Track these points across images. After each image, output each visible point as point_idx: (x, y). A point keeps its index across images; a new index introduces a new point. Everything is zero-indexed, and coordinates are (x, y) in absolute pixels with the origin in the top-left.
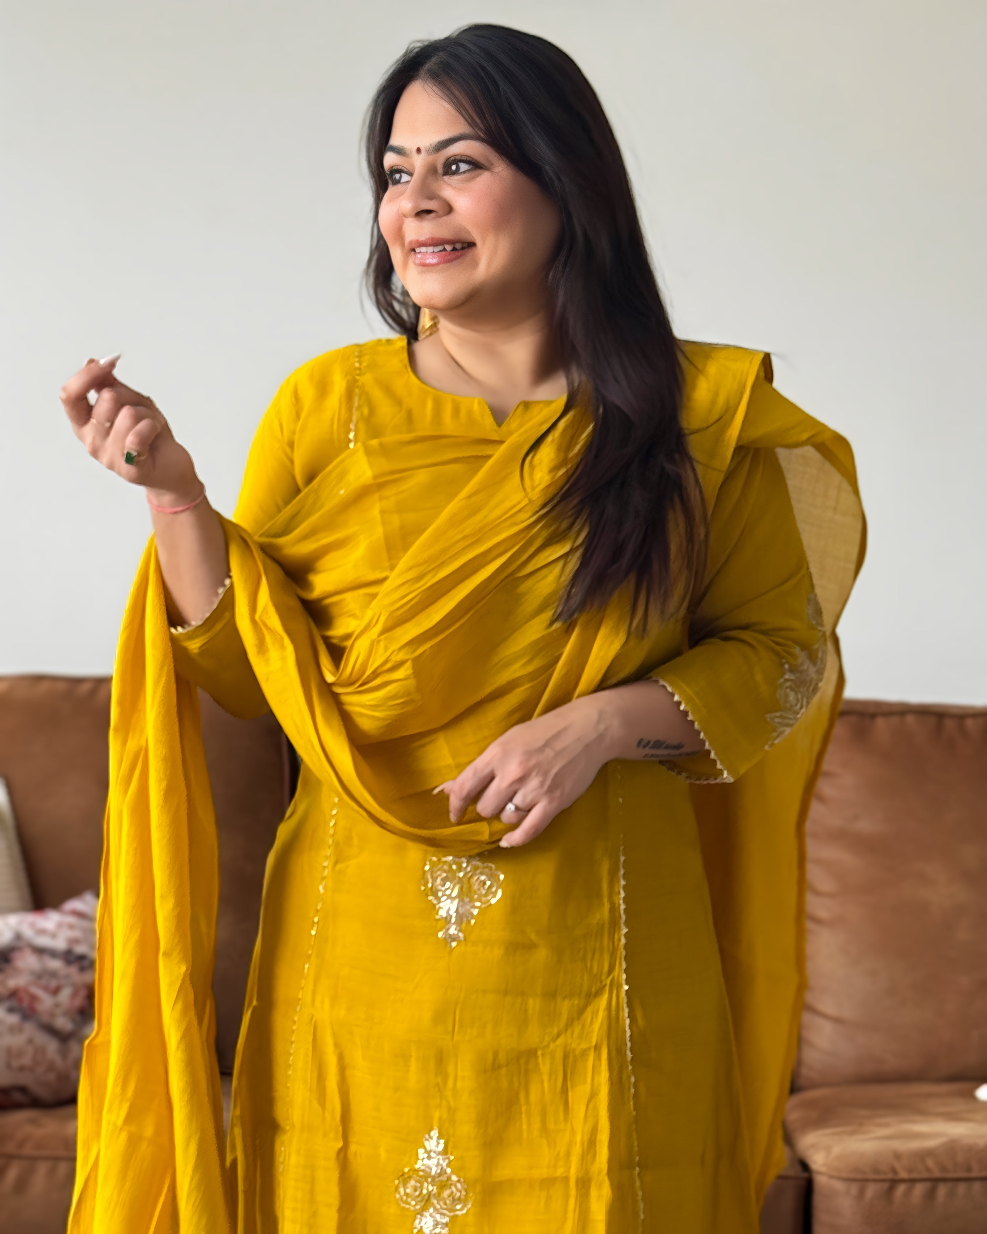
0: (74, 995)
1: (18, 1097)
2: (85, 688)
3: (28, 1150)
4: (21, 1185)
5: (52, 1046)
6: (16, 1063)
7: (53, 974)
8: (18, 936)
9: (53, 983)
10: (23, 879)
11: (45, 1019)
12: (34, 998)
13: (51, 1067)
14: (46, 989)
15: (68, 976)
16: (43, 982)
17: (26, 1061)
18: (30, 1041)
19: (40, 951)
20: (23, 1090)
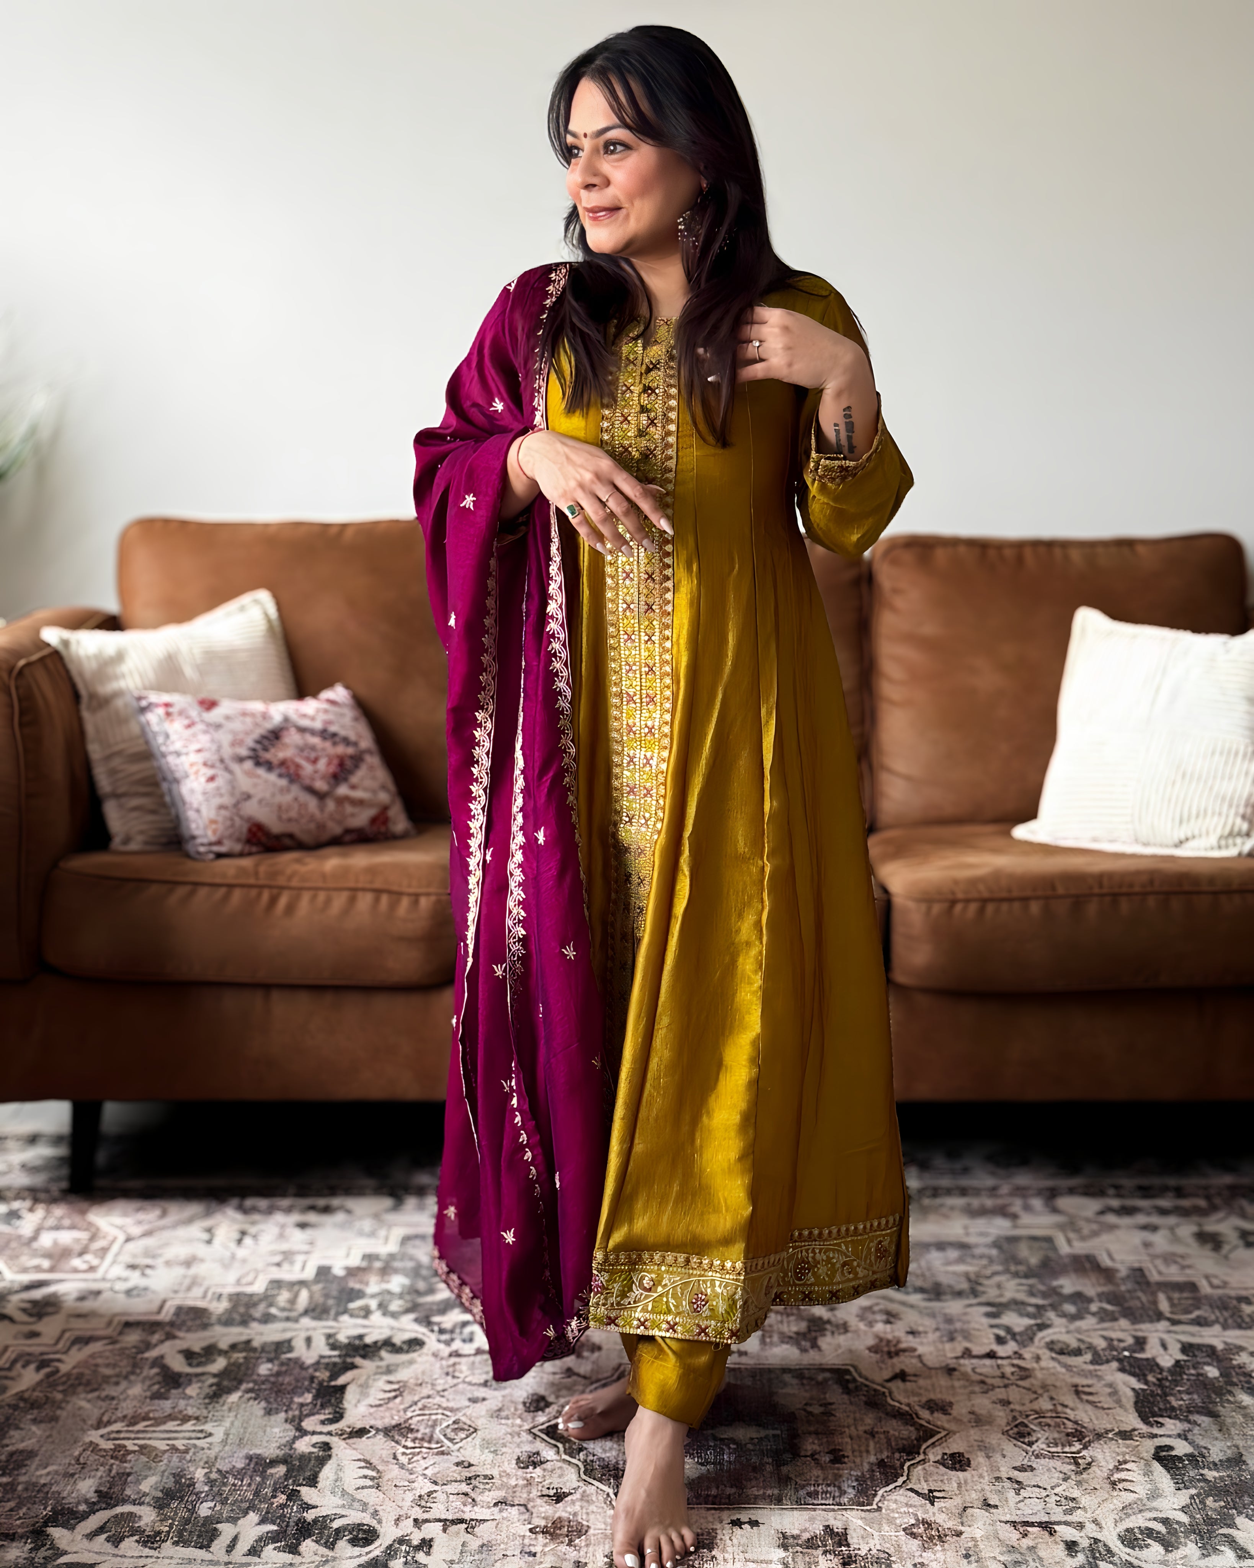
0: (329, 764)
1: (287, 842)
2: (334, 531)
3: (294, 883)
4: (290, 909)
5: (312, 803)
6: (285, 816)
7: (313, 748)
8: (286, 719)
9: (313, 755)
10: (289, 675)
11: (307, 782)
12: (298, 766)
13: (312, 818)
14: (308, 759)
15: (324, 749)
16: (305, 754)
17: (293, 814)
18: (296, 799)
19: (302, 730)
20: (291, 836)
